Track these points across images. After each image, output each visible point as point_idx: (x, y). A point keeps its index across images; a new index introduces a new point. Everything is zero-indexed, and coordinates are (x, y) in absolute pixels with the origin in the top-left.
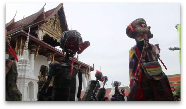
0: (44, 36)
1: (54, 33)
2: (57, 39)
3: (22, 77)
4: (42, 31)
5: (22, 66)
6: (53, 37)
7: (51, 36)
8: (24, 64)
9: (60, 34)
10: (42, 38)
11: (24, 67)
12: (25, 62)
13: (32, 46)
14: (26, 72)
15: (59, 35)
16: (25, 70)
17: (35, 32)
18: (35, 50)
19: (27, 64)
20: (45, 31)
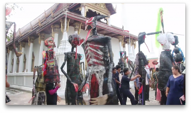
0: (87, 12)
1: (96, 7)
2: (100, 12)
3: (61, 54)
4: (84, 8)
5: (63, 45)
6: (96, 11)
7: (94, 10)
8: (64, 44)
9: (102, 7)
10: (86, 14)
11: (64, 46)
12: (64, 42)
13: (75, 25)
14: (66, 49)
15: (102, 9)
16: (65, 48)
17: (79, 10)
18: (78, 27)
19: (67, 44)
20: (88, 7)
